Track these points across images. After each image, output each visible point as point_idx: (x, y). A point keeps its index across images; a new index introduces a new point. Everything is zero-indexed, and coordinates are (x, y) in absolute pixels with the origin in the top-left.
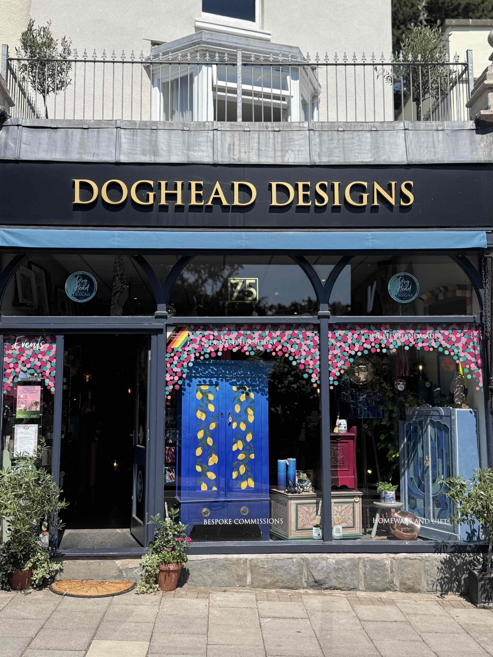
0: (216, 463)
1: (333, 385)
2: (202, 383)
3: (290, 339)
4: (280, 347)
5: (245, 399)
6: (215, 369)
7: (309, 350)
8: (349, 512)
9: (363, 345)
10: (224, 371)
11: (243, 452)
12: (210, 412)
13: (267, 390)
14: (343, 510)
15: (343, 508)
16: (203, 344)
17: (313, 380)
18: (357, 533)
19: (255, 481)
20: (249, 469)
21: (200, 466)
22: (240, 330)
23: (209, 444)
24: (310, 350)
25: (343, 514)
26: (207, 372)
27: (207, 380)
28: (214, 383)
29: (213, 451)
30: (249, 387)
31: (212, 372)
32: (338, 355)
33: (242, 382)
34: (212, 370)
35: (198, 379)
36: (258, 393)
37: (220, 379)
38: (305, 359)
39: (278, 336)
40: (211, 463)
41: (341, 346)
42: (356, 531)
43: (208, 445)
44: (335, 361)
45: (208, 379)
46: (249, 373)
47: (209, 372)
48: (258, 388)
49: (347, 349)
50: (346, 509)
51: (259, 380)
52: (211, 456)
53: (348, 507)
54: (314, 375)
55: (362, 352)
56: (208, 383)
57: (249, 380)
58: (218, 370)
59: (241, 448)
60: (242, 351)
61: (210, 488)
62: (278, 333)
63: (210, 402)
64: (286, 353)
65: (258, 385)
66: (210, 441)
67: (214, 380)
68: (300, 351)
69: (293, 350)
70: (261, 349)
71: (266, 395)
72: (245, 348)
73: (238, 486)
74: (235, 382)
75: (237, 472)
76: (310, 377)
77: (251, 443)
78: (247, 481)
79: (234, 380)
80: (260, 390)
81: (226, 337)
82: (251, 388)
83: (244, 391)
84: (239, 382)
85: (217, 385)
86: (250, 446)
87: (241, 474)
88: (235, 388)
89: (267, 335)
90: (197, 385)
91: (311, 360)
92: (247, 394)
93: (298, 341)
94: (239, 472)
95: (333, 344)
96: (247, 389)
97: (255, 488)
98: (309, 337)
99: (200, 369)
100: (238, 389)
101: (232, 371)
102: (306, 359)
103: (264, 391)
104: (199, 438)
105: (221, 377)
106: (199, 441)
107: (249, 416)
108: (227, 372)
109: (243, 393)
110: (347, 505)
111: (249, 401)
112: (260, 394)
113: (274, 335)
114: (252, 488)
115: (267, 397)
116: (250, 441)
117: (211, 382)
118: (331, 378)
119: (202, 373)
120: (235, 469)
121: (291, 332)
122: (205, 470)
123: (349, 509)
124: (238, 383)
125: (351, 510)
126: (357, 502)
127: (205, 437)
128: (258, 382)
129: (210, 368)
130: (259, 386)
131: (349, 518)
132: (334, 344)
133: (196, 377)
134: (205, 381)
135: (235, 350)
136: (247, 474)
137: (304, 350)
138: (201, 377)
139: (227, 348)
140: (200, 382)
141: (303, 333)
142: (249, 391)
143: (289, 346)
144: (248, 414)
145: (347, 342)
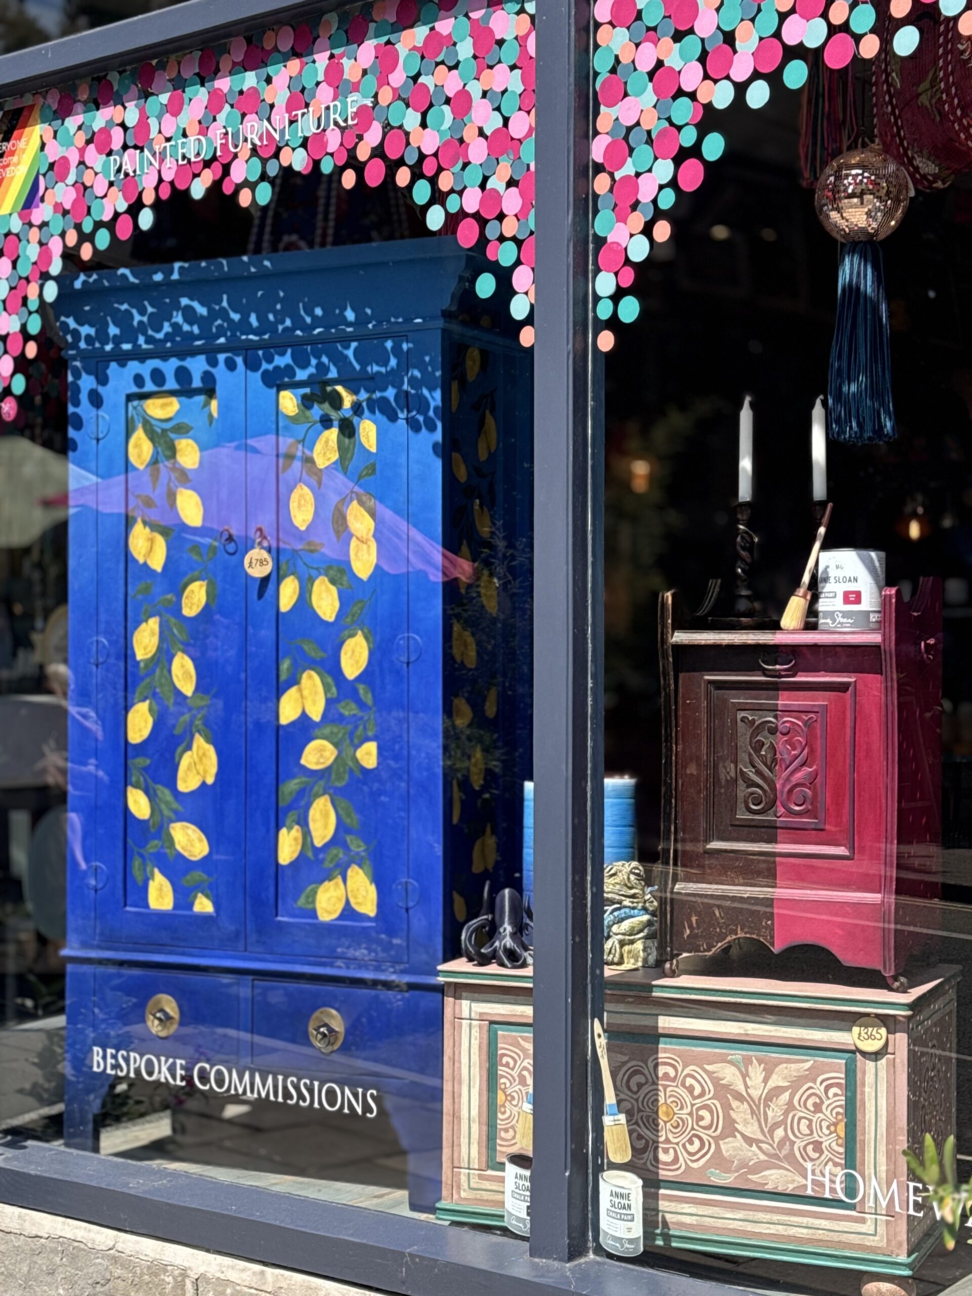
0: (210, 780)
1: (613, 323)
2: (150, 386)
3: (415, 78)
4: (373, 137)
5: (335, 456)
6: (202, 311)
7: (499, 123)
8: (818, 1108)
9: (777, 35)
10: (236, 317)
11: (327, 730)
12: (184, 527)
13: (435, 398)
14: (777, 1091)
15: (776, 1081)
16: (88, 179)
17: (519, 308)
18: (870, 1241)
19: (380, 880)
20: (354, 820)
21: (147, 792)
22: (216, 73)
23: (179, 684)
24: (506, 120)
25: (774, 1112)
26: (167, 328)
27: (169, 367)
28: (197, 383)
29: (198, 723)
30: (356, 392)
31: (186, 327)
32: (645, 126)
33: (321, 367)
34: (190, 315)
35: (134, 367)
36: (393, 418)
37: (221, 357)
38: (483, 186)
39: (365, 72)
40: (188, 782)
41: (660, 64)
42: (868, 1227)
43: (178, 693)
44: (628, 169)
45: (174, 363)
46: (350, 315)
47: (176, 327)
48: (390, 393)
49: (692, 77)
50: (796, 1084)
51: (397, 350)
52: (189, 747)
53: (812, 1075)
54: (522, 279)
55: (775, 79)
56: (171, 384)
57: (350, 353)
58: (213, 315)
59: (316, 714)
60: (227, 189)
61: (183, 898)
62: (367, 51)
63: (185, 478)
64: (401, 162)
65: (393, 378)
66: (186, 673)
67: (197, 366)
68: (461, 141)
69: (429, 142)
70: (298, 161)
71: (432, 428)
72: (238, 174)
73: (301, 902)
74: (289, 371)
75: (296, 832)
76: (505, 291)
77: (361, 689)
78: (345, 880)
79: (283, 360)
80: (406, 401)
81: (170, 125)
82: (363, 395)
83: (334, 415)
84: (304, 365)
85: (209, 391)
86: (362, 705)
87: (319, 843)
88: (289, 402)
89: (321, 77)
90: (130, 398)
91: (511, 183)
92: (348, 430)
93: (452, 83)
94: (307, 833)
95: (617, 60)
96: (348, 400)
97: (377, 918)
98: (501, 43)
99: (137, 318)
100: (306, 402)
101: (276, 313)
102: (489, 185)
103: (423, 406)
104: (139, 657)
105: (222, 349)
106: (142, 672)
107: (354, 543)
108: (253, 320)
109: (326, 422)
110: (807, 1063)
111: (356, 463)
112: (402, 423)
113: (350, 69)
114: (363, 917)
115: (438, 436)
116: (359, 679)
117: (183, 375)
118: (605, 284)
119: (145, 333)
120: (292, 816)
121: (420, 33)
122: (166, 812)
123: (820, 1089)
124: (302, 375)
125: (836, 1100)
126: (876, 1056)
127: (164, 656)
128: (393, 362)
129: (177, 307)
130: (398, 385)
131: (818, 1146)
132: (625, 60)
133: (122, 359)
134: (158, 376)
135: (198, 190)
136: (346, 847)
137: (481, 133)
138: (142, 356)
139: (172, 183)
140: (139, 380)
141: (474, 23)
142: (357, 409)
143: (411, 120)
144: (351, 535)
145: (691, 31)
